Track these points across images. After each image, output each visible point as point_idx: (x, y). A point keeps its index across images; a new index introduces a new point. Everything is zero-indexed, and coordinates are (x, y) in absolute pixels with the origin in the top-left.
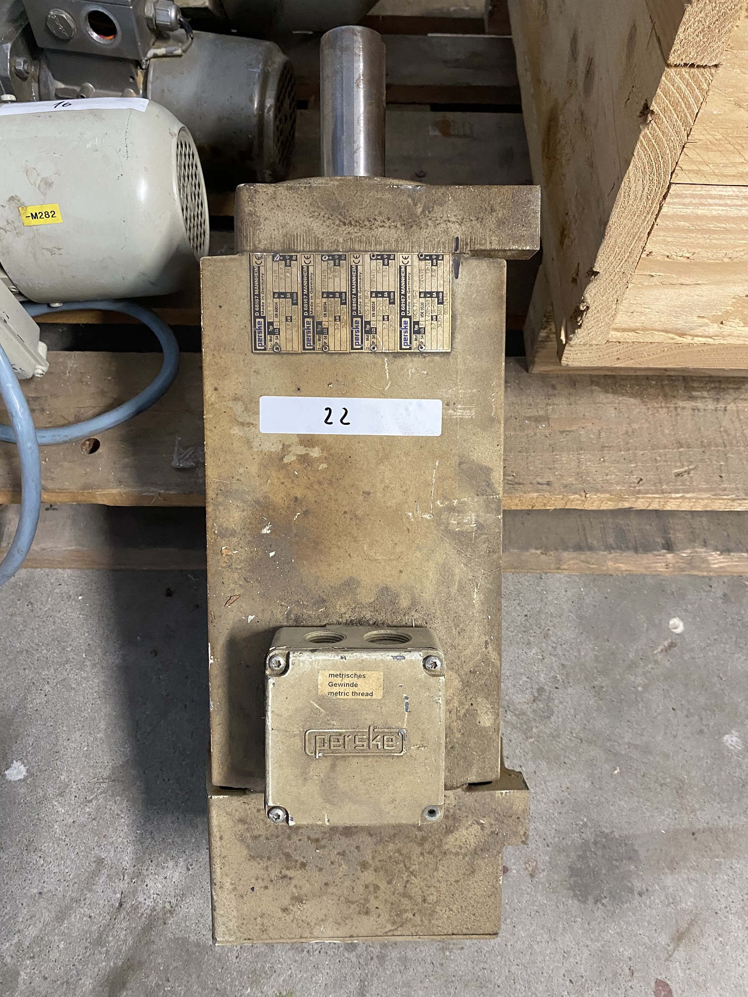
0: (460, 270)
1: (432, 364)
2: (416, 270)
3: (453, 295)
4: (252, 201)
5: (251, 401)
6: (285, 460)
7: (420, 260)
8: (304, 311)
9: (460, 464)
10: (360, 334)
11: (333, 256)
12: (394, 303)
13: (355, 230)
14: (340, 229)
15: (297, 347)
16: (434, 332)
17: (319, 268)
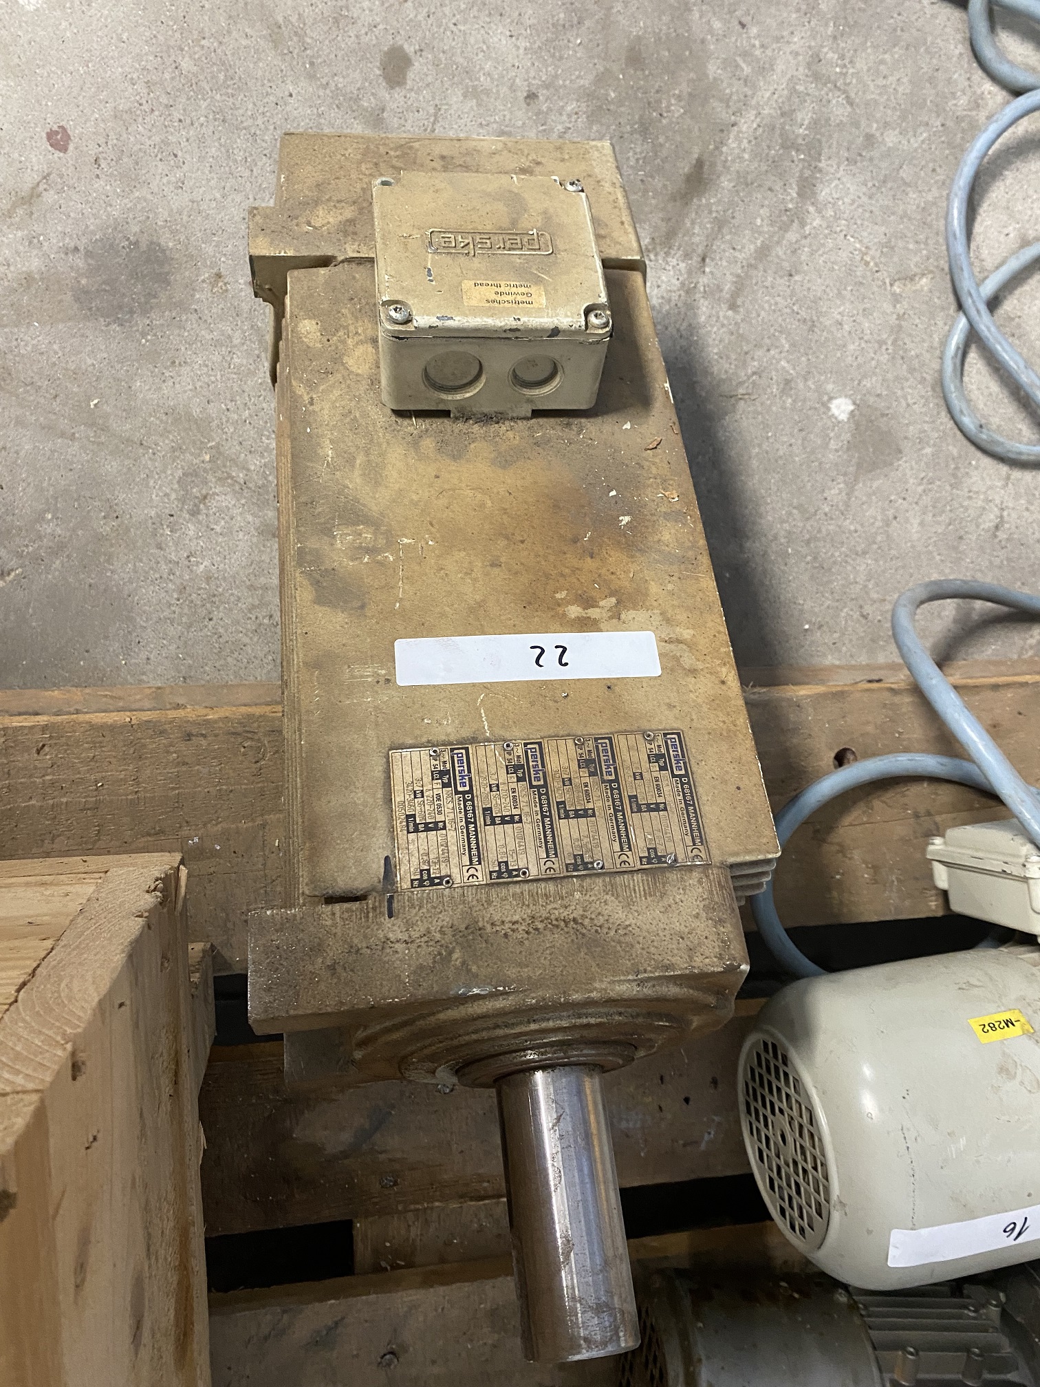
0: (383, 870)
1: (417, 732)
2: (454, 860)
3: (392, 830)
4: (723, 941)
5: (672, 670)
6: (613, 600)
7: (450, 876)
8: (618, 788)
9: (363, 607)
10: (531, 764)
11: (586, 869)
12: (485, 810)
13: (556, 912)
14: (581, 913)
15: (621, 742)
16: (417, 774)
17: (605, 851)
